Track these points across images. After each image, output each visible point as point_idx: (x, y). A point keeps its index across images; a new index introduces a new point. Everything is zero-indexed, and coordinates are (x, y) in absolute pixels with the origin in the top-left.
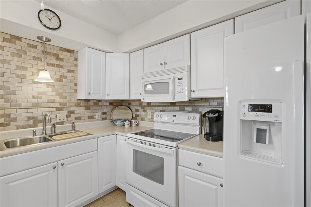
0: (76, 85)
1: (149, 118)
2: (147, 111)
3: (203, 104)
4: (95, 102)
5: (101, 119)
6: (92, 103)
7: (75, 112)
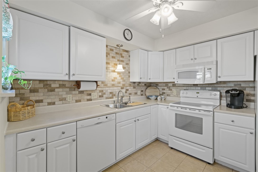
0: (129, 73)
1: (174, 94)
2: (173, 90)
3: (221, 85)
4: (138, 83)
5: (141, 95)
6: (136, 84)
7: (129, 90)
